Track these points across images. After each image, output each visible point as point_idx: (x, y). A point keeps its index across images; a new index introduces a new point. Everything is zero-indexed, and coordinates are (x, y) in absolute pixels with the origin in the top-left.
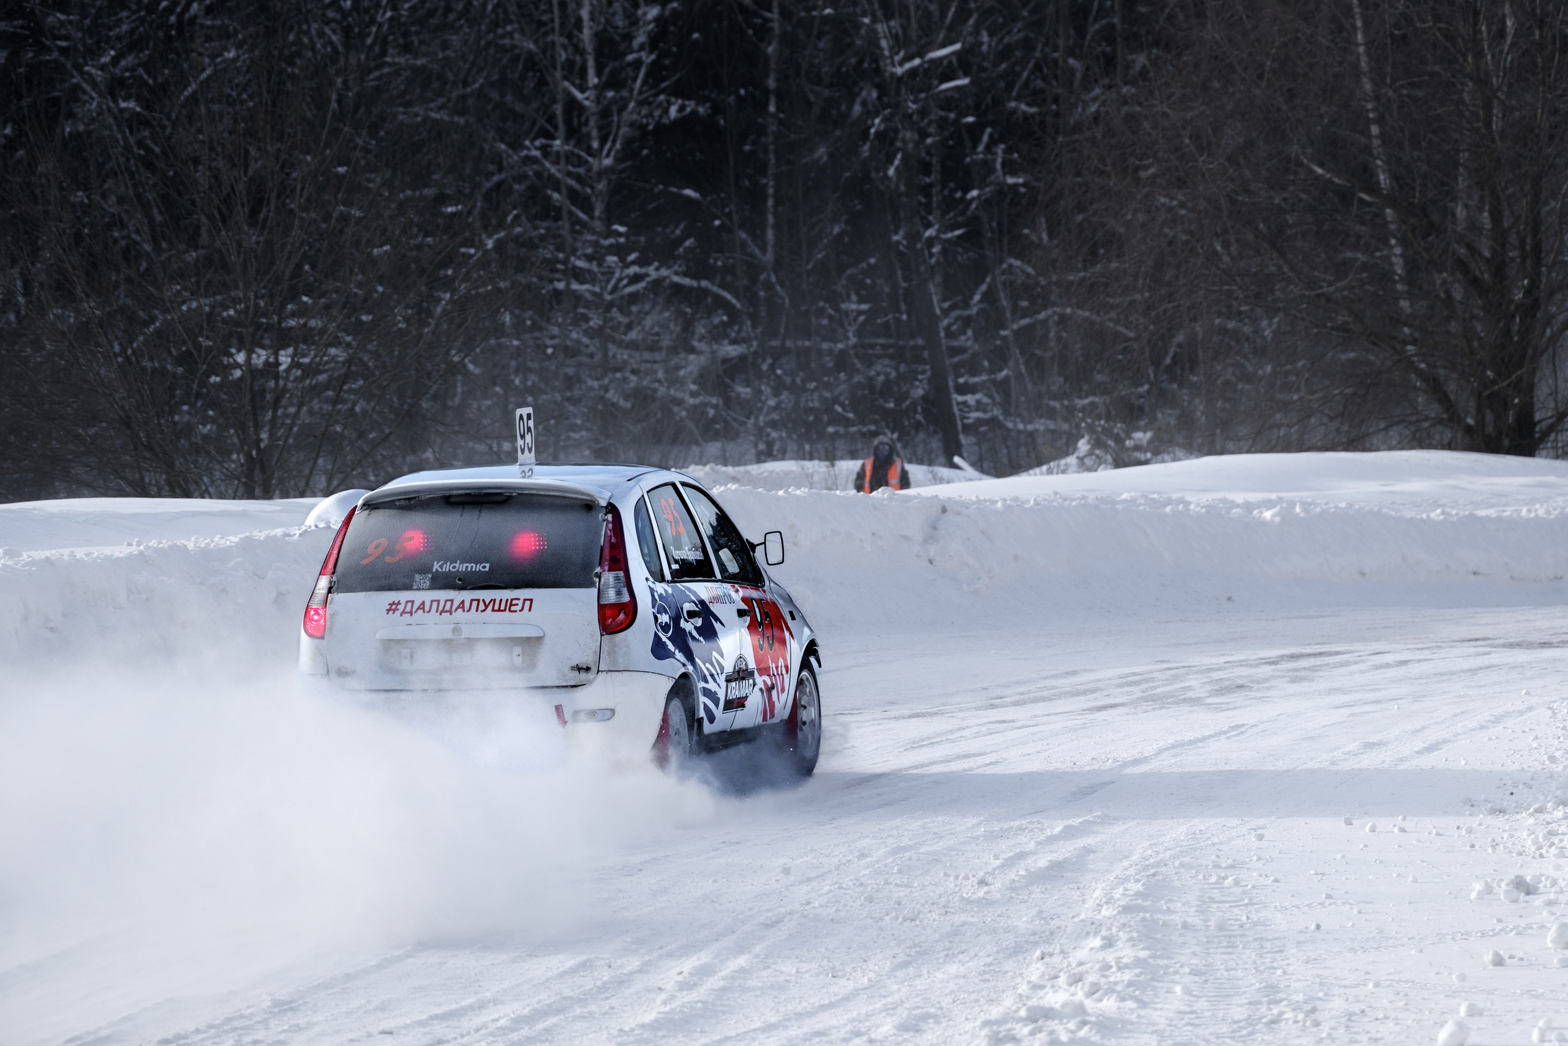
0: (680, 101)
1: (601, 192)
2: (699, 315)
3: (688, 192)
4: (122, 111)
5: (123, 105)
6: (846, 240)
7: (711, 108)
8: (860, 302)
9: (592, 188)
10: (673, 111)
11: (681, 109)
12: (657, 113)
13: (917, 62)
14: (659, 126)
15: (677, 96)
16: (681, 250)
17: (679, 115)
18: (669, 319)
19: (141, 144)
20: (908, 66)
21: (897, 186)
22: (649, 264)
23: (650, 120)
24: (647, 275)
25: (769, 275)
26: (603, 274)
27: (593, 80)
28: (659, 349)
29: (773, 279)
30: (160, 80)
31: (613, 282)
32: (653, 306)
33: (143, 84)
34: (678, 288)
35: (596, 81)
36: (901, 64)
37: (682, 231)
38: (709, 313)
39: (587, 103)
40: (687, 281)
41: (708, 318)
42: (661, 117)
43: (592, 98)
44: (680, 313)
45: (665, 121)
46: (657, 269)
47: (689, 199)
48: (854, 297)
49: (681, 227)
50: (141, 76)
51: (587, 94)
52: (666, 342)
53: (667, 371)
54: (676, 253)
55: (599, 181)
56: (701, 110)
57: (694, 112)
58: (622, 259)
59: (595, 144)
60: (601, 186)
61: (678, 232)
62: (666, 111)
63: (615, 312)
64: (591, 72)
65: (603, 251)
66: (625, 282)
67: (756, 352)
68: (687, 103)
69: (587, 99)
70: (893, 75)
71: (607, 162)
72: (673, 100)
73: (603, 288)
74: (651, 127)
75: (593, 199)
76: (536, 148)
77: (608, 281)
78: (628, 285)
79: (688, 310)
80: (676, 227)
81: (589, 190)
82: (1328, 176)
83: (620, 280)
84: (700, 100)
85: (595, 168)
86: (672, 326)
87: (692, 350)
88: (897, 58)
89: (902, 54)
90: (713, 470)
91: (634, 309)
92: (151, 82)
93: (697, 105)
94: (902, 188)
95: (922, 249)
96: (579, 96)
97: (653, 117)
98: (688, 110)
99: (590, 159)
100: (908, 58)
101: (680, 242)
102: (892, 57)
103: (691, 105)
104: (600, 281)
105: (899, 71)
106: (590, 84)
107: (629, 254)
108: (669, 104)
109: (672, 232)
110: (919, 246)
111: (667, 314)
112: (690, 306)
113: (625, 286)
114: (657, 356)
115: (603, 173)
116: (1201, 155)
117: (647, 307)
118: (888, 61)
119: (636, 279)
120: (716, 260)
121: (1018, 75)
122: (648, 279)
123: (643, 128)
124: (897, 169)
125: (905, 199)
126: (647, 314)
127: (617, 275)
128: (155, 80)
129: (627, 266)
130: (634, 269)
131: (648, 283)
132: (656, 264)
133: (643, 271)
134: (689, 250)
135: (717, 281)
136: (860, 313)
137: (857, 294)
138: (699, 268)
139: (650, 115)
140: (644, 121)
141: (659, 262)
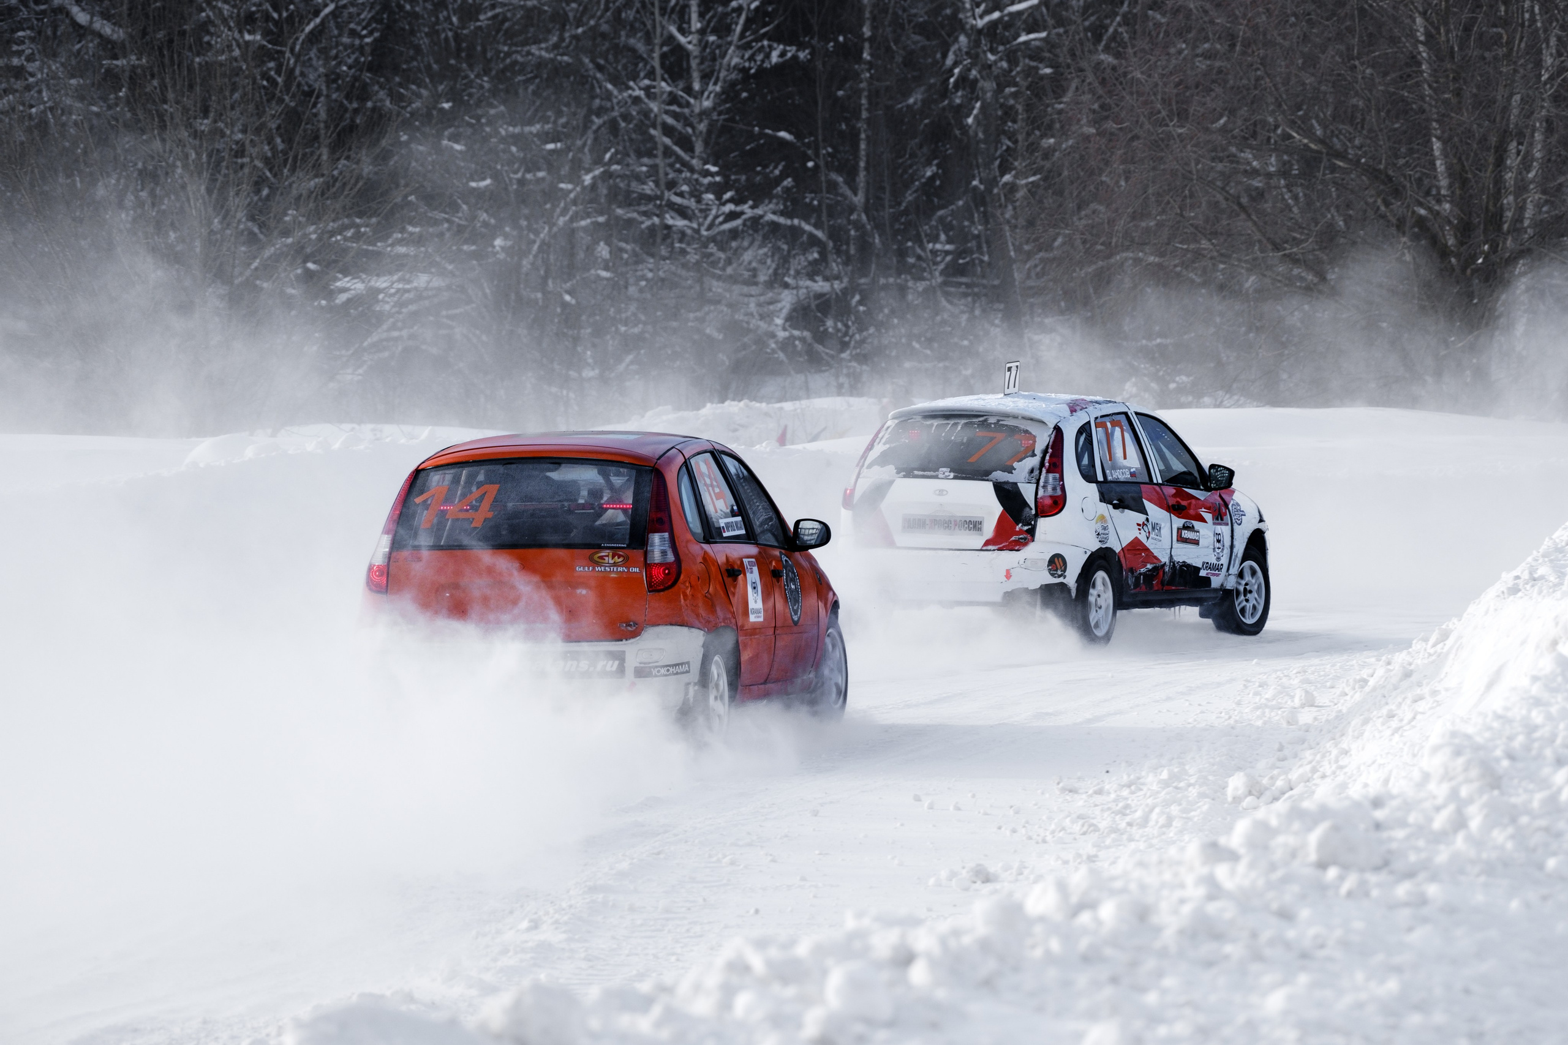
0: (781, 47)
1: (701, 132)
2: (794, 252)
3: (783, 134)
4: (247, 43)
5: (247, 37)
6: (938, 183)
7: (810, 54)
8: (949, 242)
9: (693, 128)
10: (775, 57)
11: (783, 54)
12: (759, 57)
13: (996, 15)
14: (761, 70)
15: (779, 42)
16: (779, 189)
17: (780, 60)
18: (766, 254)
19: (265, 76)
20: (987, 19)
21: (976, 134)
22: (745, 202)
23: (752, 64)
24: (742, 213)
25: (859, 215)
26: (701, 211)
27: (696, 25)
28: (756, 284)
29: (864, 217)
30: (285, 14)
31: (710, 218)
32: (751, 244)
33: (268, 17)
34: (775, 227)
35: (699, 25)
36: (981, 17)
37: (781, 172)
38: (805, 250)
39: (690, 47)
40: (782, 220)
41: (804, 254)
42: (763, 61)
43: (695, 41)
44: (776, 249)
45: (767, 65)
46: (752, 207)
47: (782, 141)
48: (943, 237)
49: (780, 167)
50: (267, 10)
51: (689, 39)
52: (762, 278)
53: (759, 305)
54: (775, 192)
55: (701, 121)
56: (802, 55)
57: (795, 57)
58: (719, 197)
59: (697, 86)
60: (702, 127)
61: (777, 172)
62: (768, 56)
63: (712, 248)
64: (694, 16)
65: (703, 189)
66: (721, 219)
67: (846, 288)
68: (788, 48)
69: (690, 43)
70: (973, 27)
71: (707, 104)
72: (775, 45)
73: (700, 225)
74: (753, 71)
75: (694, 139)
76: (640, 89)
77: (705, 218)
78: (725, 221)
79: (785, 247)
80: (776, 167)
81: (690, 130)
82: (1306, 141)
83: (716, 217)
84: (801, 46)
85: (697, 110)
86: (769, 261)
87: (786, 286)
88: (978, 11)
89: (983, 7)
90: (747, 406)
91: (734, 244)
92: (275, 15)
93: (798, 50)
94: (981, 135)
95: (999, 194)
96: (682, 40)
97: (755, 61)
98: (789, 55)
99: (692, 101)
100: (988, 12)
101: (778, 181)
102: (973, 10)
103: (791, 51)
104: (698, 218)
105: (980, 23)
106: (693, 29)
107: (725, 193)
108: (771, 48)
109: (772, 172)
110: (996, 191)
111: (765, 250)
112: (787, 243)
113: (721, 223)
114: (754, 290)
115: (704, 113)
116: (1172, 121)
117: (746, 243)
118: (969, 14)
119: (732, 216)
120: (812, 199)
121: (1106, 28)
122: (744, 217)
123: (744, 71)
124: (976, 117)
125: (983, 146)
126: (746, 249)
127: (714, 212)
128: (280, 15)
129: (724, 204)
130: (729, 207)
131: (745, 220)
132: (750, 203)
133: (738, 209)
134: (787, 190)
135: (813, 221)
136: (947, 253)
137: (947, 235)
138: (794, 206)
139: (751, 58)
140: (747, 64)
141: (754, 200)
